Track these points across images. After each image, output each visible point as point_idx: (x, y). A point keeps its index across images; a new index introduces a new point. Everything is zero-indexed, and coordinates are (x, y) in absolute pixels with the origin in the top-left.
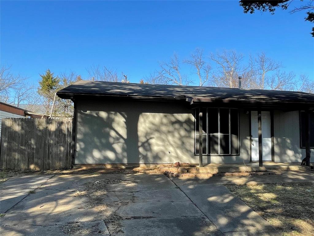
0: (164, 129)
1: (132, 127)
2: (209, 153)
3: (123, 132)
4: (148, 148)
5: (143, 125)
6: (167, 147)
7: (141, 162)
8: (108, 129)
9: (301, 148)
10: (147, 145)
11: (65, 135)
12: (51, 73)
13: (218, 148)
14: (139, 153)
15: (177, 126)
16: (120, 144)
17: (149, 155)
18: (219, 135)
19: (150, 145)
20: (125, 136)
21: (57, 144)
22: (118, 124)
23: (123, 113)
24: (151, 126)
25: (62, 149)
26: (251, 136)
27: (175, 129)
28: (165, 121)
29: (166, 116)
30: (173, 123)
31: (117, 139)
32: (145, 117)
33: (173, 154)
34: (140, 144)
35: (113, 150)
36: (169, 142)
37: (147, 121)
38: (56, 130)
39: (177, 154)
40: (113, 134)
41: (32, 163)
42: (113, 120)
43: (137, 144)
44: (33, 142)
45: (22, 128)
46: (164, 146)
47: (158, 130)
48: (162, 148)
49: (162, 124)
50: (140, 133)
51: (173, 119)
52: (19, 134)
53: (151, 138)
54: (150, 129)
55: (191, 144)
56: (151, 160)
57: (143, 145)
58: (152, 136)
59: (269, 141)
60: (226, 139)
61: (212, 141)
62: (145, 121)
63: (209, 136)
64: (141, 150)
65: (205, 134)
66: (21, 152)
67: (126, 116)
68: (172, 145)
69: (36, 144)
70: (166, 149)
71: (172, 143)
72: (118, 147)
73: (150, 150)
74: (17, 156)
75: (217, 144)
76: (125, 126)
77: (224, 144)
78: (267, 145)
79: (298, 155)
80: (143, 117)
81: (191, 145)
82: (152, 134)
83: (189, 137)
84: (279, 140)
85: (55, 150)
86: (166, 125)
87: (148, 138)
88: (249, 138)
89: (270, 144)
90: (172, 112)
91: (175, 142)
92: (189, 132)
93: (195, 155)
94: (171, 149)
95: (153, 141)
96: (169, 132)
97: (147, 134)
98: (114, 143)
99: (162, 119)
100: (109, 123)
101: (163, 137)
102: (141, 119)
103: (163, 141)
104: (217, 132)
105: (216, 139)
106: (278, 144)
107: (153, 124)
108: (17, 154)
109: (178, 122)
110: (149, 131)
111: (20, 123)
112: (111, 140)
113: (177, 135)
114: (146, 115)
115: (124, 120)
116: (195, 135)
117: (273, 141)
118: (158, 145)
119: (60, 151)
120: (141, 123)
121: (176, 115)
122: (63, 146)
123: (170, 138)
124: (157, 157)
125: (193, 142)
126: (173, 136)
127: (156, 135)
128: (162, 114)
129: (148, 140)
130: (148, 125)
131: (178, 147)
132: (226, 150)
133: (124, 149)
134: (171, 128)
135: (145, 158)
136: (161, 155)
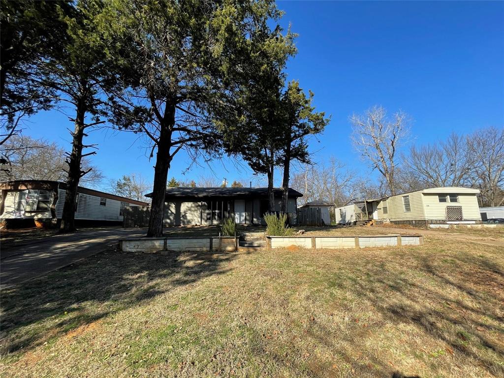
0: (193, 209)
1: (178, 208)
2: (212, 219)
3: (173, 210)
5: (183, 208)
6: (194, 217)
7: (181, 224)
8: (167, 210)
9: (260, 217)
10: (185, 216)
11: (149, 212)
13: (216, 217)
14: (181, 220)
15: (199, 208)
16: (172, 216)
17: (185, 220)
18: (217, 211)
19: (186, 216)
20: (175, 213)
21: (146, 217)
22: (172, 207)
23: (174, 202)
24: (187, 208)
26: (235, 212)
28: (193, 205)
29: (194, 203)
30: (197, 206)
31: (172, 214)
33: (197, 221)
34: (181, 216)
35: (170, 219)
36: (195, 215)
38: (146, 211)
40: (170, 212)
41: (136, 225)
42: (170, 206)
44: (136, 215)
45: (133, 210)
47: (190, 210)
48: (191, 218)
49: (192, 207)
50: (181, 211)
51: (197, 205)
55: (204, 215)
56: (186, 223)
57: (183, 216)
60: (220, 213)
61: (214, 214)
62: (184, 206)
63: (212, 212)
64: (181, 218)
65: (210, 211)
66: (132, 220)
67: (176, 204)
69: (138, 217)
72: (172, 218)
73: (186, 219)
74: (130, 221)
75: (216, 215)
76: (175, 208)
77: (219, 215)
78: (243, 216)
79: (259, 221)
82: (187, 211)
83: (204, 213)
84: (249, 213)
85: (145, 219)
86: (194, 207)
88: (233, 212)
89: (244, 215)
90: (197, 202)
91: (197, 215)
92: (204, 210)
93: (207, 221)
96: (195, 210)
97: (185, 213)
98: (170, 216)
100: (168, 207)
101: (193, 213)
102: (182, 205)
103: (192, 214)
105: (216, 213)
106: (248, 215)
107: (188, 207)
109: (199, 206)
111: (132, 208)
112: (169, 214)
114: (185, 203)
115: (175, 206)
116: (207, 211)
117: (246, 214)
118: (189, 216)
123: (195, 213)
124: (189, 222)
125: (205, 214)
126: (197, 212)
127: (189, 212)
128: (192, 203)
130: (185, 208)
131: (199, 217)
132: (219, 217)
133: (174, 219)
134: (196, 209)
135: (184, 222)
136: (191, 221)
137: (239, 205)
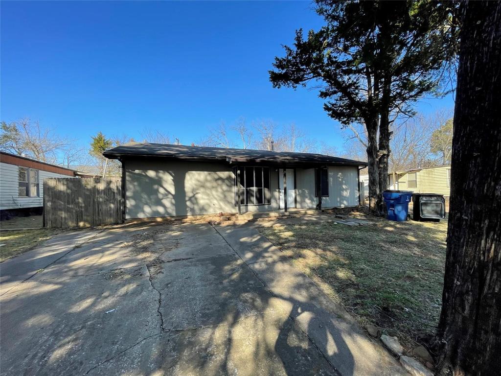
0: (208, 185)
1: (179, 183)
2: (247, 203)
3: (172, 190)
4: (195, 201)
5: (190, 182)
6: (212, 200)
7: (188, 214)
8: (156, 187)
9: (316, 197)
10: (194, 199)
11: (114, 193)
12: (103, 136)
13: (254, 199)
14: (187, 206)
15: (220, 182)
16: (168, 199)
17: (196, 207)
18: (254, 189)
19: (196, 199)
20: (173, 192)
21: (107, 201)
22: (167, 181)
23: (170, 172)
24: (197, 183)
25: (112, 206)
26: (279, 189)
27: (218, 185)
28: (209, 178)
29: (210, 174)
30: (216, 180)
31: (166, 195)
32: (191, 175)
33: (217, 206)
34: (187, 199)
35: (163, 205)
36: (213, 196)
37: (193, 179)
38: (106, 189)
39: (220, 205)
40: (161, 190)
41: (80, 221)
42: (162, 179)
43: (185, 198)
44: (80, 200)
45: (68, 188)
46: (208, 199)
47: (203, 186)
48: (207, 201)
49: (206, 180)
50: (186, 189)
51: (216, 177)
52: (64, 193)
53: (197, 193)
54: (196, 185)
56: (197, 211)
57: (190, 199)
58: (198, 191)
59: (292, 192)
60: (260, 192)
61: (249, 194)
62: (191, 179)
63: (247, 190)
64: (188, 203)
65: (243, 188)
66: (68, 210)
67: (173, 174)
68: (216, 199)
69: (84, 202)
70: (211, 202)
71: (216, 197)
72: (167, 202)
73: (197, 203)
74: (63, 215)
75: (253, 196)
76: (173, 183)
77: (258, 196)
78: (291, 195)
79: (314, 203)
80: (189, 175)
81: (232, 198)
82: (198, 189)
83: (230, 191)
84: (300, 191)
85: (104, 207)
86: (210, 181)
87: (194, 193)
88: (278, 190)
89: (294, 195)
90: (215, 171)
91: (219, 196)
92: (230, 186)
93: (236, 206)
94: (215, 202)
95: (199, 196)
96: (213, 187)
97: (193, 190)
98: (162, 199)
99: (206, 176)
100: (159, 182)
101: (208, 192)
102: (188, 177)
103: (208, 195)
104: (253, 186)
105: (252, 192)
106: (299, 194)
107: (199, 181)
108: (63, 212)
109: (220, 179)
110: (195, 187)
111: (65, 183)
112: (160, 196)
113: (220, 190)
114: (192, 173)
115: (172, 178)
116: (235, 189)
117: (295, 193)
118: (203, 199)
119: (110, 207)
120: (188, 181)
121: (218, 173)
122: (113, 203)
123: (214, 193)
124: (203, 209)
125: (233, 195)
126: (217, 191)
127: (202, 190)
128: (206, 173)
129: (194, 195)
130: (194, 182)
131: (220, 200)
132: (260, 200)
133: (172, 204)
134: (215, 184)
135: (192, 210)
136: (206, 207)
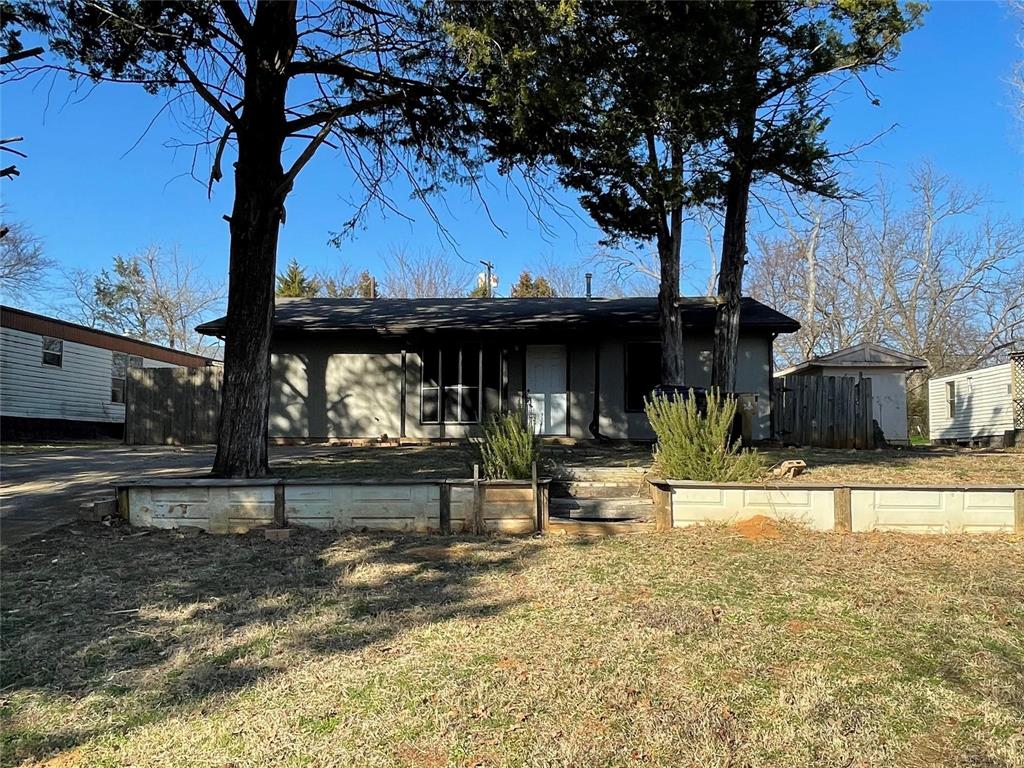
0: (370, 379)
1: (316, 376)
2: (443, 419)
3: (300, 384)
4: (343, 412)
5: (335, 375)
6: (375, 411)
7: (330, 435)
8: (278, 382)
9: (626, 411)
10: (341, 407)
11: (214, 391)
13: (459, 410)
14: (328, 420)
15: (392, 375)
16: (298, 406)
17: (344, 422)
18: (460, 388)
19: (345, 406)
20: (305, 393)
21: (204, 406)
22: (295, 373)
23: (301, 355)
24: (348, 375)
25: (211, 413)
26: (524, 389)
27: (389, 379)
28: (371, 366)
29: (372, 358)
30: (385, 370)
31: (294, 398)
32: (338, 361)
33: (385, 422)
34: (329, 405)
35: (287, 416)
36: (378, 402)
37: (342, 368)
38: (203, 384)
39: (391, 422)
40: (286, 389)
41: (168, 436)
42: (286, 368)
43: (325, 405)
44: (169, 402)
45: (155, 382)
46: (369, 409)
47: (359, 383)
48: (366, 412)
49: (366, 371)
50: (328, 388)
51: (385, 364)
52: (150, 391)
53: (348, 396)
54: (346, 380)
55: (414, 403)
56: (347, 431)
57: (335, 406)
58: (349, 392)
59: (562, 398)
60: (472, 395)
61: (448, 399)
62: (337, 368)
63: (443, 390)
64: (331, 414)
65: (435, 388)
66: (154, 418)
67: (307, 360)
68: (382, 407)
69: (175, 406)
70: (373, 414)
71: (383, 403)
72: (294, 411)
73: (347, 415)
74: (149, 424)
75: (456, 403)
76: (306, 376)
77: (469, 403)
78: (559, 405)
79: (620, 425)
80: (334, 361)
81: (415, 406)
82: (348, 388)
83: (413, 393)
84: (581, 396)
85: (200, 415)
86: (372, 373)
87: (343, 395)
88: (521, 393)
89: (564, 404)
90: (384, 353)
91: (388, 403)
92: (413, 384)
93: (422, 424)
94: (380, 413)
95: (349, 401)
96: (378, 385)
97: (340, 390)
98: (287, 405)
99: (366, 363)
100: (281, 373)
101: (369, 393)
102: (332, 364)
103: (368, 400)
104: (457, 384)
105: (454, 396)
106: (578, 404)
107: (351, 372)
108: (148, 421)
109: (392, 367)
110: (344, 383)
111: (152, 374)
112: (284, 399)
113: (391, 390)
114: (340, 357)
115: (305, 367)
116: (422, 389)
117: (568, 400)
118: (358, 407)
119: (208, 416)
120: (331, 372)
121: (390, 356)
122: (213, 409)
123: (380, 395)
124: (357, 427)
125: (417, 400)
126: (385, 392)
127: (357, 389)
128: (365, 356)
129: (342, 399)
130: (343, 374)
131: (392, 411)
133: (303, 414)
134: (382, 379)
135: (338, 428)
136: (364, 422)
137: (544, 366)
